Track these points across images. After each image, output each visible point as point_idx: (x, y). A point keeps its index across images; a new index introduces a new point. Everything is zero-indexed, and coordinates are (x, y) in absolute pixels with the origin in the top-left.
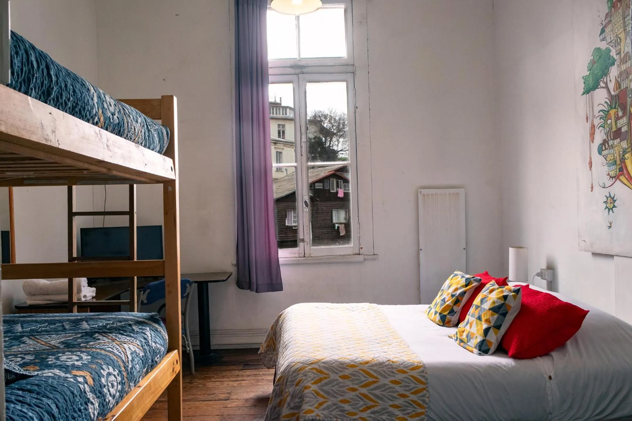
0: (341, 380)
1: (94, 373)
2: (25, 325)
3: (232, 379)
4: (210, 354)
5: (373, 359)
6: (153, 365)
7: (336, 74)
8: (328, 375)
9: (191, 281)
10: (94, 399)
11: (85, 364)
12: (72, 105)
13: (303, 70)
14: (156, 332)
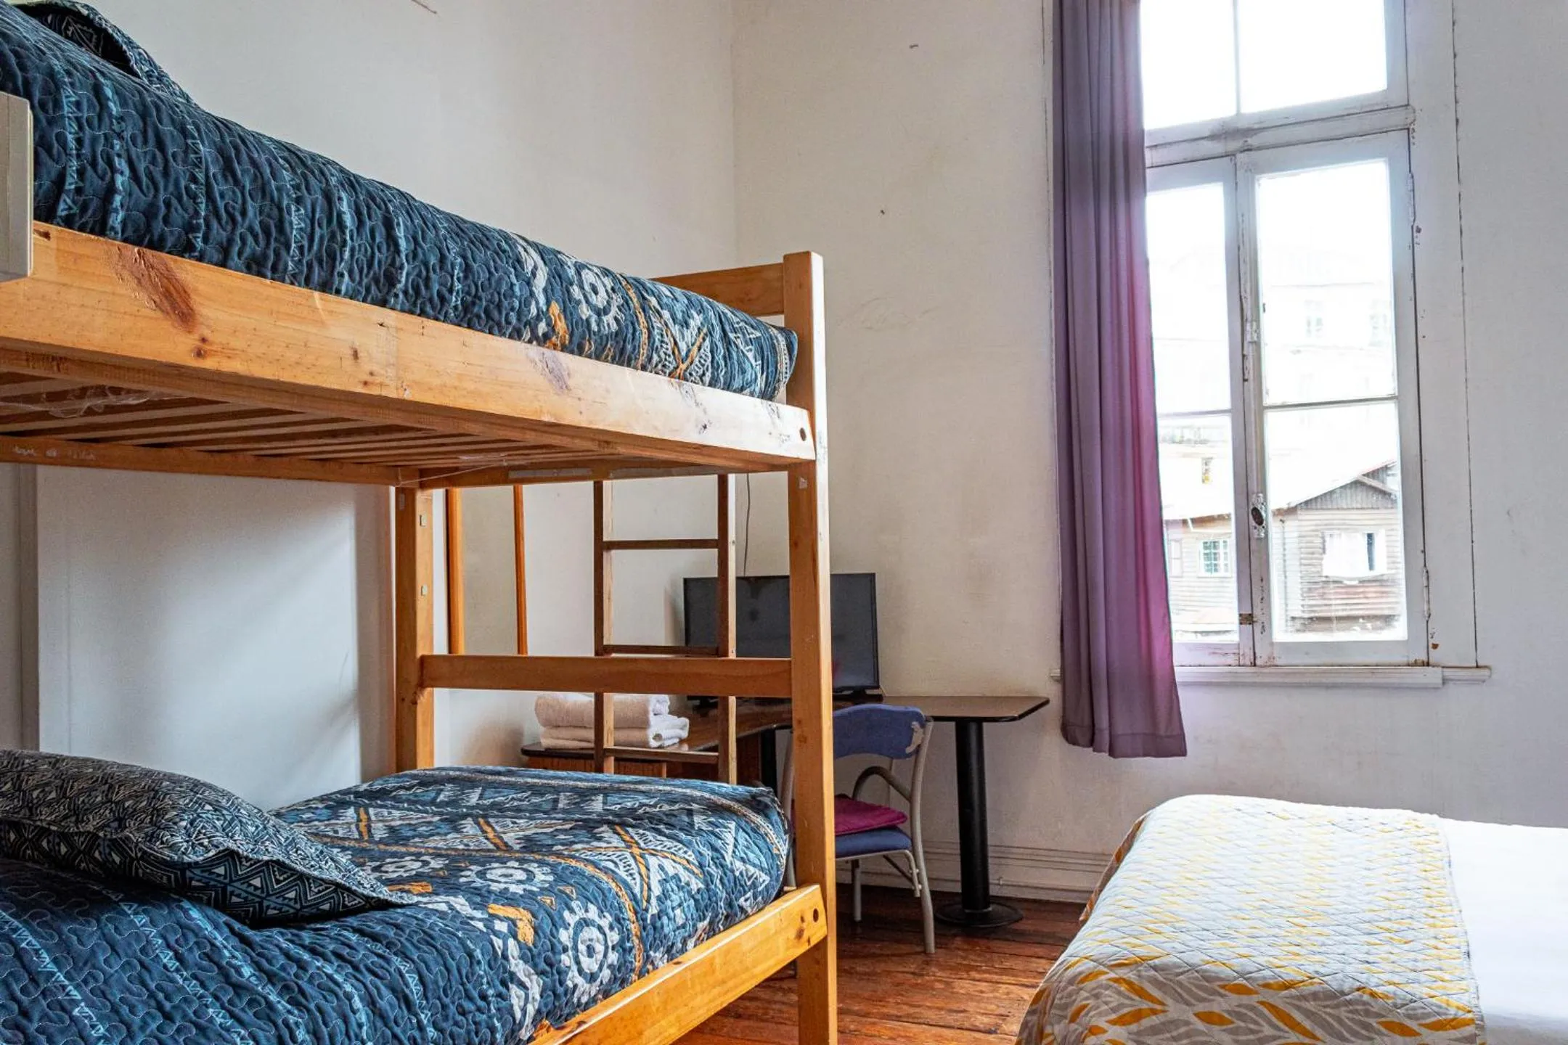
0: (1200, 1025)
1: (542, 915)
2: (489, 793)
3: (1025, 981)
4: (987, 907)
5: (1311, 978)
6: (733, 917)
7: (1350, 140)
8: (1162, 1004)
9: (923, 714)
10: (529, 976)
11: (531, 892)
12: (462, 299)
13: (1250, 141)
14: (751, 834)
